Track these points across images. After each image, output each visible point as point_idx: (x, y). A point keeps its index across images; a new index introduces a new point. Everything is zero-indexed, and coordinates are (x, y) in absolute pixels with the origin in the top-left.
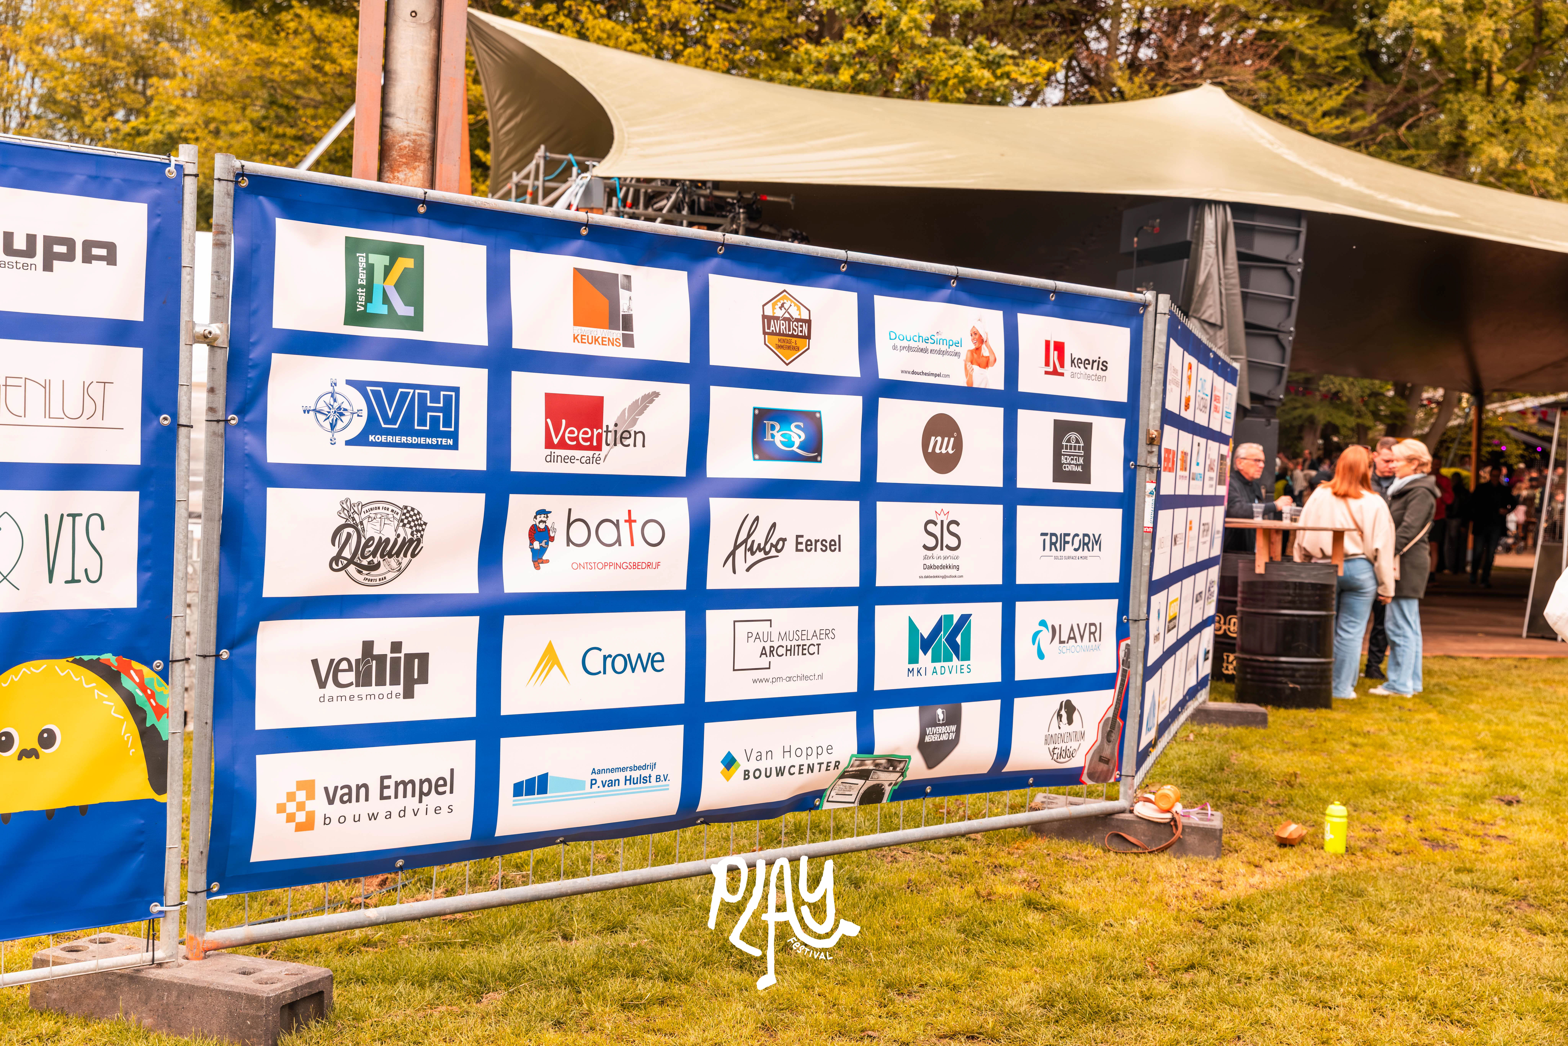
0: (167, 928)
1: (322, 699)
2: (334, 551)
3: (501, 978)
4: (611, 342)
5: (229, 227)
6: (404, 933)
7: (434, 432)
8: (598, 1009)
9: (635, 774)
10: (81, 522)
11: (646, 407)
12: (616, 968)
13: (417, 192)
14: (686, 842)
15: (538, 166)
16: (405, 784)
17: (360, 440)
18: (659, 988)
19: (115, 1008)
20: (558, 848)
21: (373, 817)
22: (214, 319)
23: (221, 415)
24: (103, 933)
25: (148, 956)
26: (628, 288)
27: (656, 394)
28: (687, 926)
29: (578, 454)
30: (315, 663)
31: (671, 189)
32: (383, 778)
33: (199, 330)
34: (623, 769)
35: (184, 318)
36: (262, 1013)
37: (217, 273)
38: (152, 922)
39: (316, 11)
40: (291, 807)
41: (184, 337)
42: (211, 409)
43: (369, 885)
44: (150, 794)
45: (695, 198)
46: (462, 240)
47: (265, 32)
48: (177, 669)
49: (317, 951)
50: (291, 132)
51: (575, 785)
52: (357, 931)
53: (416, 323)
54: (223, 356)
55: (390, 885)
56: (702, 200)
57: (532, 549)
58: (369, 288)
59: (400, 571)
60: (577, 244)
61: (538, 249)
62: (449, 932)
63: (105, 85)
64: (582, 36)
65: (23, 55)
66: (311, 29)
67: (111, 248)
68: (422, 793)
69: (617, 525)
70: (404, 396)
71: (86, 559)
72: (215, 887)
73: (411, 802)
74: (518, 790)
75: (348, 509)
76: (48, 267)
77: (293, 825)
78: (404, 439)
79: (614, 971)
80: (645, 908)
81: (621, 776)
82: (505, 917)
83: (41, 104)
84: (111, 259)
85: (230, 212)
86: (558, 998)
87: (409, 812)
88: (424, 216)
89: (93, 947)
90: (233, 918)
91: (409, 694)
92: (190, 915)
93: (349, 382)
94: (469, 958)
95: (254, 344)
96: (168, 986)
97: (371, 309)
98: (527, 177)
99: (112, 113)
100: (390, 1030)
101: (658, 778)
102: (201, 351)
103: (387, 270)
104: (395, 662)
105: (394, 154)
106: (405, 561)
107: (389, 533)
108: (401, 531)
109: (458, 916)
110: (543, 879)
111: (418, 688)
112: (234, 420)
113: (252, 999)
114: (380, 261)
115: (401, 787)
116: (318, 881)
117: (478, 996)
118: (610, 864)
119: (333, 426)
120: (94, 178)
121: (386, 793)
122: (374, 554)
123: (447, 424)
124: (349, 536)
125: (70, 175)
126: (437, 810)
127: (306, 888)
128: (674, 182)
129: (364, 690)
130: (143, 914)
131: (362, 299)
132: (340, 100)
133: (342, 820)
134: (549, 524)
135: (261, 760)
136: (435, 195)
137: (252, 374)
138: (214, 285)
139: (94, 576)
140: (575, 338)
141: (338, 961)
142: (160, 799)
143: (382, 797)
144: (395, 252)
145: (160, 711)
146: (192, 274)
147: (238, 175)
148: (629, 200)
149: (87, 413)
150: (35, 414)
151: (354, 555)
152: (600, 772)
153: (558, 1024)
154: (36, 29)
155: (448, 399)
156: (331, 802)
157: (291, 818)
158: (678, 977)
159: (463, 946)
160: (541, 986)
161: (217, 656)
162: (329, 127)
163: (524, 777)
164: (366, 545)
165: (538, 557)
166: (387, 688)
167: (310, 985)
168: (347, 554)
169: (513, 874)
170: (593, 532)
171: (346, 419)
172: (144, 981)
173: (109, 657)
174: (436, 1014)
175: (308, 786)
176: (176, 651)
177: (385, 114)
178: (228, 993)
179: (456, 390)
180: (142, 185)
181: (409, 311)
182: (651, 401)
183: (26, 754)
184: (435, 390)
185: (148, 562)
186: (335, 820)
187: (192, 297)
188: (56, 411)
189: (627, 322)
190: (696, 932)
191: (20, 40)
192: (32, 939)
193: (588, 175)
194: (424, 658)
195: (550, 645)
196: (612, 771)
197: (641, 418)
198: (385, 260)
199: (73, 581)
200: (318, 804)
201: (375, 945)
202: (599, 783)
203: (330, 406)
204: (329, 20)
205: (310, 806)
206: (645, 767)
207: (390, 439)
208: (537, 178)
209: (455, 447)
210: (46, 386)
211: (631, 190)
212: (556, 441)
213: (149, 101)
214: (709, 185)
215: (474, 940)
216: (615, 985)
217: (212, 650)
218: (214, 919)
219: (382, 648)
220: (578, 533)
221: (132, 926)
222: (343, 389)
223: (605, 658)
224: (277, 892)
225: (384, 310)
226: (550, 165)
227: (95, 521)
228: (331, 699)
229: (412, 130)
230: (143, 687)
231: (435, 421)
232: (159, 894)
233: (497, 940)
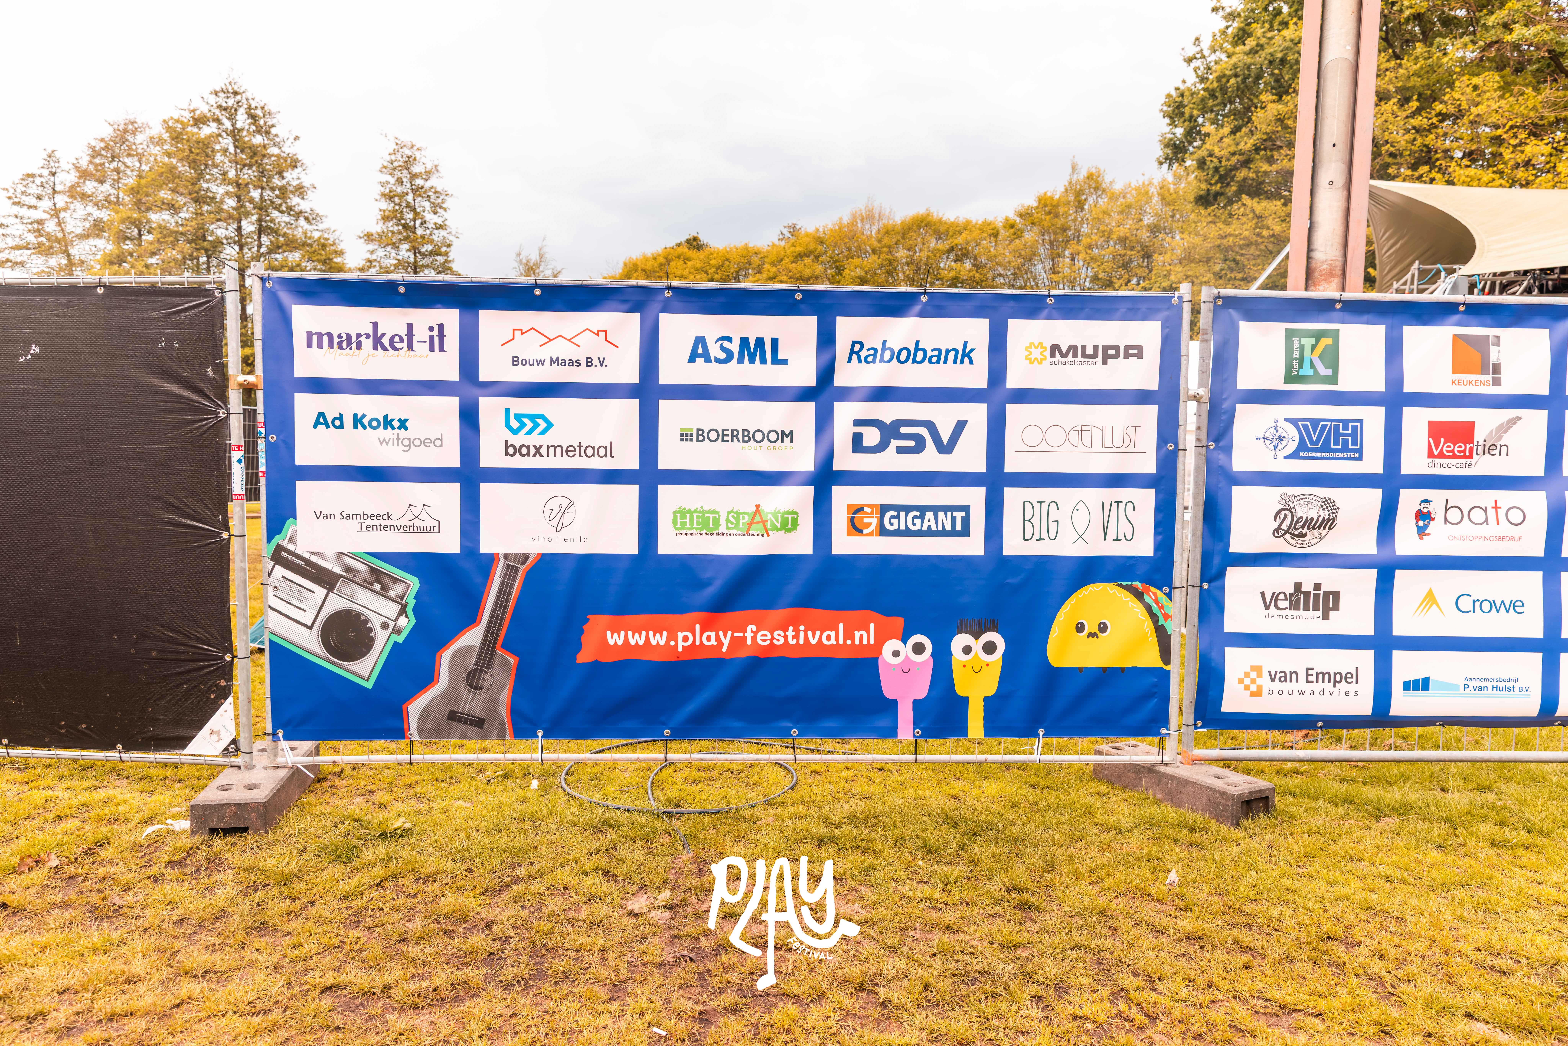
0: (1171, 744)
1: (1267, 616)
2: (1276, 525)
3: (1394, 809)
4: (1483, 383)
5: (1210, 331)
6: (1322, 769)
7: (1345, 449)
8: (1472, 843)
9: (1501, 685)
10: (1122, 506)
11: (1510, 428)
12: (1486, 817)
13: (1336, 295)
14: (1542, 737)
15: (1413, 276)
16: (1323, 674)
17: (1294, 456)
18: (1524, 836)
19: (1140, 785)
20: (1437, 729)
21: (1302, 693)
22: (1201, 385)
23: (1204, 443)
24: (1133, 741)
25: (1159, 758)
26: (1498, 344)
27: (1519, 418)
28: (1547, 797)
29: (1454, 461)
30: (1263, 594)
31: (1523, 278)
32: (1308, 669)
33: (1191, 393)
34: (1491, 680)
35: (1182, 386)
36: (1230, 803)
37: (1202, 358)
38: (1161, 739)
39: (1256, 200)
40: (1247, 681)
41: (1182, 398)
42: (1198, 440)
43: (1296, 736)
44: (1161, 664)
45: (1544, 282)
46: (1367, 323)
47: (1223, 217)
48: (1177, 594)
49: (1263, 772)
50: (1240, 276)
51: (1453, 687)
52: (1289, 763)
53: (1334, 379)
54: (1206, 408)
55: (1311, 738)
56: (1550, 283)
57: (1418, 526)
58: (1301, 360)
59: (1321, 539)
60: (1456, 318)
61: (1425, 324)
62: (1354, 773)
63: (1126, 266)
64: (1450, 183)
65: (1082, 256)
66: (1253, 211)
67: (1140, 348)
68: (1335, 681)
69: (1485, 510)
70: (1324, 427)
71: (1125, 527)
72: (1199, 724)
73: (1329, 687)
74: (1407, 686)
75: (1285, 499)
76: (1105, 363)
77: (1248, 692)
78: (1324, 455)
79: (1484, 819)
80: (1509, 779)
81: (1489, 685)
82: (1395, 770)
83: (1091, 281)
84: (1140, 355)
85: (1211, 321)
86: (1439, 831)
87: (1327, 693)
88: (1340, 310)
89: (1127, 748)
90: (1208, 744)
91: (1326, 617)
92: (1184, 738)
93: (1286, 420)
94: (1370, 792)
95: (1225, 399)
96: (1172, 778)
97: (1302, 372)
98: (1405, 284)
99: (1129, 281)
100: (1314, 829)
101: (1521, 689)
102: (1192, 406)
103: (1314, 347)
104: (1317, 596)
105: (1316, 275)
106: (1324, 532)
107: (1313, 514)
108: (1321, 513)
109: (1360, 764)
110: (1423, 748)
111: (1332, 613)
112: (1212, 445)
113: (1223, 794)
114: (1308, 342)
115: (1321, 676)
116: (1262, 729)
117: (1377, 818)
118: (1477, 744)
119: (1275, 447)
120: (1130, 309)
121: (1310, 678)
122: (1303, 527)
123: (1354, 443)
124: (1286, 516)
125: (1117, 309)
126: (1347, 693)
127: (1254, 732)
128: (1526, 272)
129: (1295, 613)
130: (1157, 734)
131: (1296, 366)
132: (1271, 252)
133: (1280, 693)
134: (1431, 509)
135: (1228, 650)
136: (1348, 295)
137: (1224, 417)
138: (1201, 366)
139: (1129, 537)
140: (1453, 382)
141: (1277, 780)
142: (1167, 668)
143: (1307, 681)
144: (1319, 335)
145: (1167, 617)
146: (1187, 360)
147: (1216, 298)
148: (1487, 290)
149: (1126, 444)
150: (1097, 446)
151: (1290, 527)
152: (1471, 680)
153: (1440, 847)
154: (1089, 240)
155: (1355, 428)
156: (1273, 680)
157: (1247, 688)
158: (1541, 832)
159: (1365, 784)
160: (1424, 820)
161: (1201, 586)
162: (1264, 269)
163: (1411, 678)
164: (1297, 522)
165: (1422, 532)
166: (1311, 613)
167: (1260, 791)
168: (1285, 526)
169: (1400, 742)
170: (1466, 515)
171: (1284, 443)
172: (1157, 773)
173: (1137, 584)
174: (1347, 825)
175: (1258, 669)
176: (1176, 582)
177: (1309, 250)
178: (1208, 788)
179: (1361, 422)
180: (1158, 310)
181: (1329, 372)
182: (1515, 423)
183: (1092, 635)
184: (1346, 422)
185: (1160, 530)
186: (1276, 692)
187: (1187, 373)
188: (1108, 444)
189: (1496, 369)
190: (1554, 802)
191: (1080, 248)
192: (1093, 739)
193: (1455, 275)
194: (1336, 595)
195: (1430, 590)
196: (1481, 680)
197: (1505, 436)
198: (1313, 341)
199: (1117, 539)
200: (1265, 681)
201: (1301, 774)
202: (1471, 688)
203: (1274, 435)
204: (1265, 203)
205: (1259, 681)
206: (1509, 680)
207: (1314, 454)
208: (1412, 283)
209: (1360, 458)
210: (1103, 430)
211: (1489, 283)
212: (1436, 453)
213: (1151, 271)
214: (1557, 271)
215: (1373, 781)
216: (1486, 829)
217: (1198, 583)
218: (1197, 743)
219: (1307, 587)
220: (1454, 515)
221: (1149, 739)
222: (1282, 424)
223: (1474, 602)
224: (1235, 732)
225: (1311, 373)
226: (1422, 273)
227: (1130, 506)
228: (1273, 617)
229: (1329, 258)
230: (1157, 602)
231: (1345, 442)
232: (1166, 723)
233: (1390, 783)
